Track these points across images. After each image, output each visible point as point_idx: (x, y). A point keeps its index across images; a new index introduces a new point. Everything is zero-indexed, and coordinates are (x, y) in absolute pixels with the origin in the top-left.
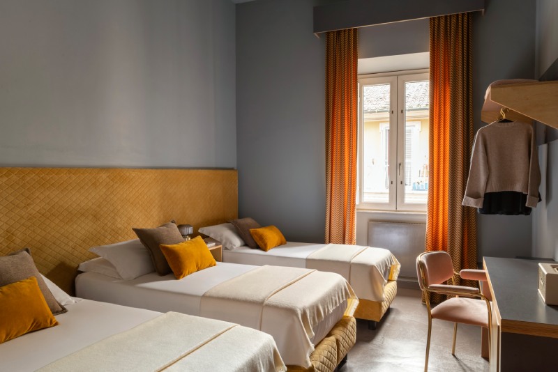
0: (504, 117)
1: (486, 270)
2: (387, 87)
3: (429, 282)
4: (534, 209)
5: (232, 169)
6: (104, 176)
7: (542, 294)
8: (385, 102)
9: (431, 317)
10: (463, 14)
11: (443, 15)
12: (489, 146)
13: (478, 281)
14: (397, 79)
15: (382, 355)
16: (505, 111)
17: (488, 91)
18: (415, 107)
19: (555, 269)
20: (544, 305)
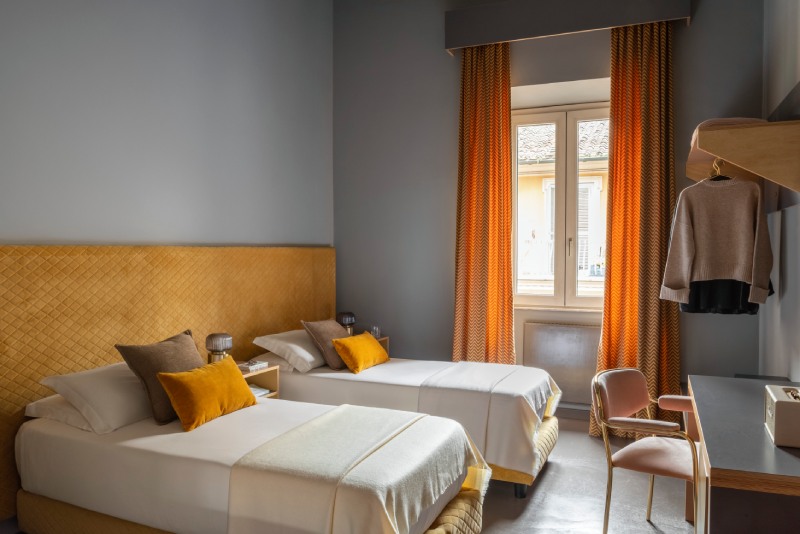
0: (718, 172)
1: (692, 397)
2: (552, 128)
3: (610, 414)
4: (761, 305)
5: (327, 246)
6: (139, 257)
7: (769, 430)
8: (550, 150)
9: (612, 465)
10: (659, 23)
11: (631, 25)
12: (696, 214)
13: (681, 413)
14: (565, 116)
15: (542, 519)
16: (721, 163)
17: (695, 134)
18: (593, 155)
19: (790, 394)
20: (773, 446)
